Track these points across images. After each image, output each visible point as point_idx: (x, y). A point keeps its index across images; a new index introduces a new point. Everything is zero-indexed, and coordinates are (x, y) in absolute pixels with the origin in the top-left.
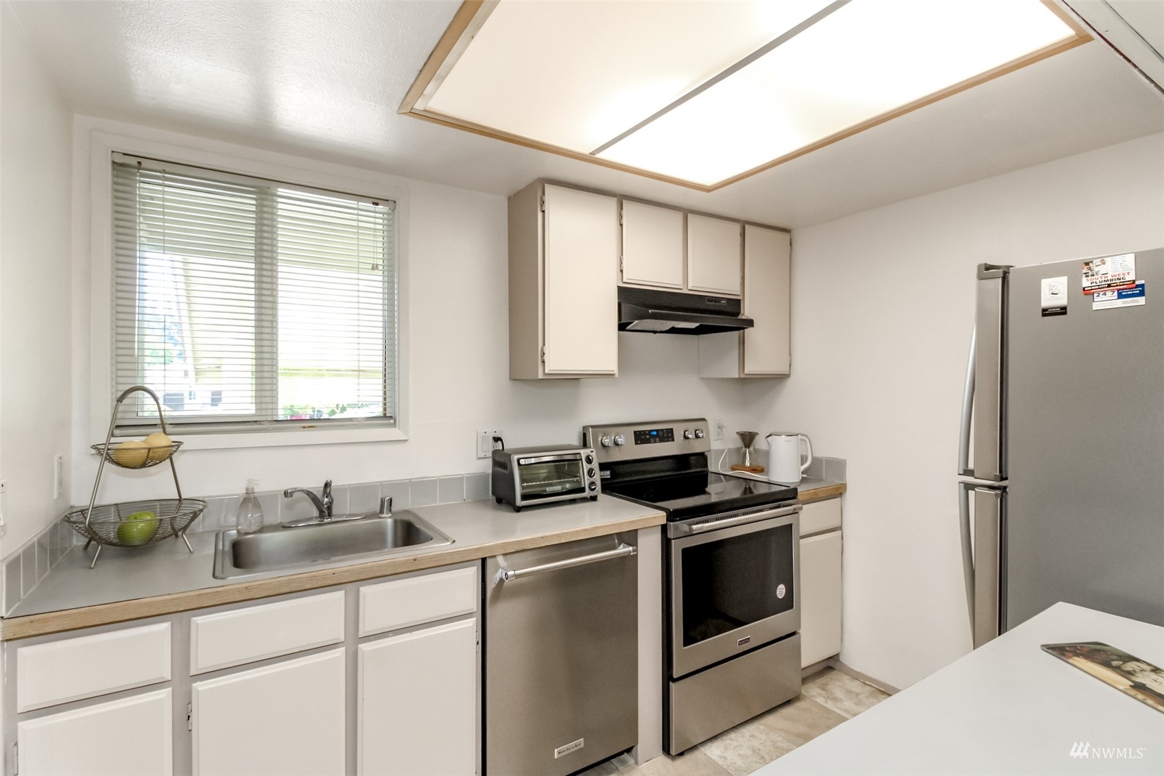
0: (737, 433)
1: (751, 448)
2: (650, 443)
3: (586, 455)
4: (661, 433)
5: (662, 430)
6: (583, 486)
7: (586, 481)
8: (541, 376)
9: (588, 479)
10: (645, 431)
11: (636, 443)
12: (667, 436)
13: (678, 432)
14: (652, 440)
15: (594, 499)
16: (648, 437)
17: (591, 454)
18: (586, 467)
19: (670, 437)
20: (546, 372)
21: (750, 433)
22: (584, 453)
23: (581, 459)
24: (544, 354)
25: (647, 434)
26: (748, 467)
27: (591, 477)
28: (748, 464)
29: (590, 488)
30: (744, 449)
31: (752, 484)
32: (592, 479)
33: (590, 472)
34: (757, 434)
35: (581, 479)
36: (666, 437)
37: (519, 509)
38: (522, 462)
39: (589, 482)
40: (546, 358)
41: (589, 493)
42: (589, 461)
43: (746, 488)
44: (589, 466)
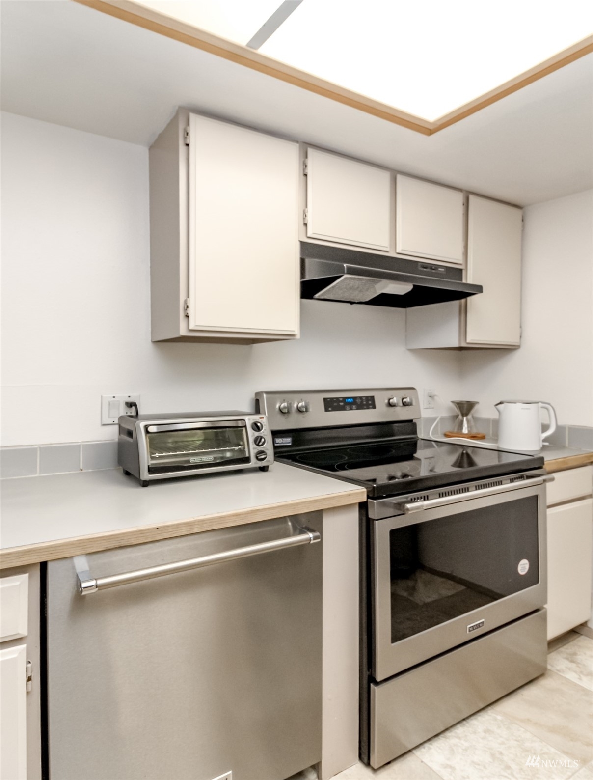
0: (453, 402)
1: (470, 417)
2: (345, 409)
3: (252, 421)
4: (358, 401)
5: (361, 398)
6: (247, 455)
7: (253, 450)
8: (183, 332)
9: (254, 449)
10: (337, 399)
11: (326, 410)
12: (368, 403)
13: (381, 400)
14: (348, 407)
15: (264, 469)
16: (342, 404)
17: (260, 420)
18: (252, 434)
19: (370, 404)
20: (191, 328)
21: (468, 402)
22: (249, 420)
23: (245, 427)
24: (187, 307)
25: (341, 402)
26: (466, 434)
27: (258, 445)
28: (465, 430)
29: (257, 458)
30: (460, 417)
31: (470, 451)
32: (260, 448)
33: (258, 441)
34: (477, 403)
35: (244, 448)
36: (365, 405)
37: (146, 484)
38: (152, 429)
39: (256, 451)
40: (191, 312)
41: (255, 463)
42: (256, 427)
43: (463, 454)
44: (257, 434)
